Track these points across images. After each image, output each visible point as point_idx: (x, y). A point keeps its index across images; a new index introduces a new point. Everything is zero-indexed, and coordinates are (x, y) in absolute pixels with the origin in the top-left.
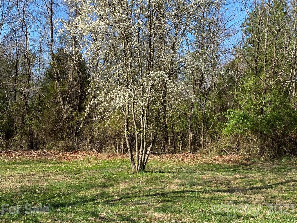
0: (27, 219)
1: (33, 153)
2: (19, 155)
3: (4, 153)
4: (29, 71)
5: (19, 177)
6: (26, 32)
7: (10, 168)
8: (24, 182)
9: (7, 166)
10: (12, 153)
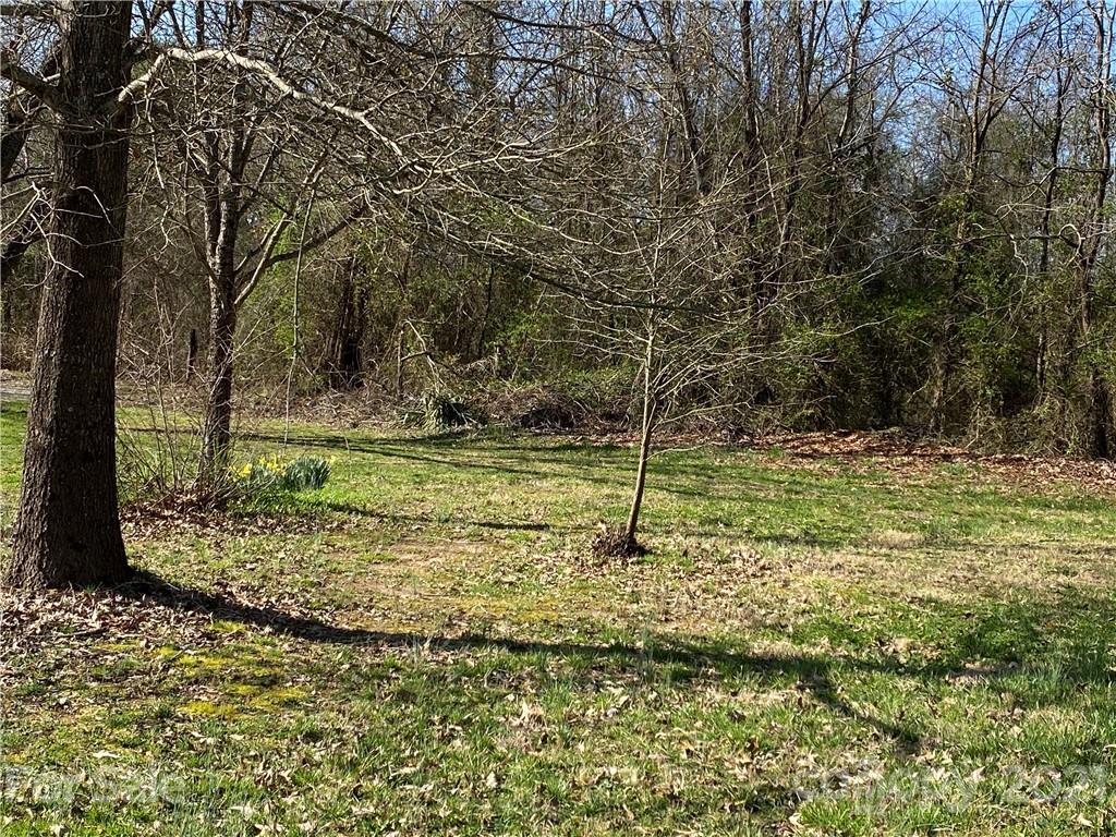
0: (1097, 707)
1: (1105, 473)
2: (1055, 476)
3: (999, 463)
4: (1105, 158)
5: (1056, 553)
6: (1102, 8)
7: (1020, 519)
8: (1075, 574)
9: (1010, 509)
10: (1027, 463)
